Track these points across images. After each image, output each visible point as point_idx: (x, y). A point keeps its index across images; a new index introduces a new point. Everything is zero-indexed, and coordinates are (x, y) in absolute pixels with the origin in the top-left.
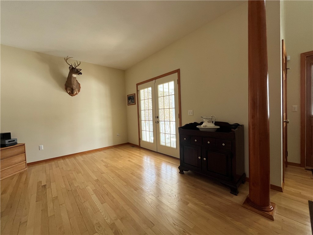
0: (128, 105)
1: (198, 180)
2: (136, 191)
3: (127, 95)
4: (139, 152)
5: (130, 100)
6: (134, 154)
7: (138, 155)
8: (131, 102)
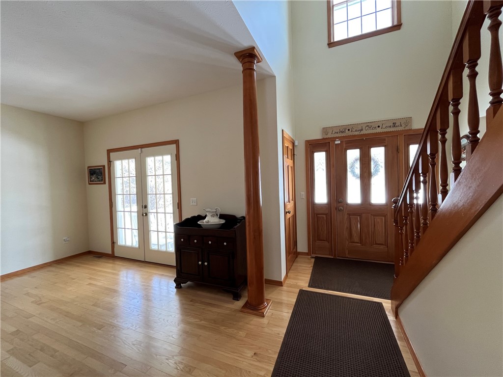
0: (89, 184)
1: (200, 293)
2: (100, 329)
3: (88, 167)
4: (111, 265)
5: (95, 176)
6: (100, 271)
7: (110, 271)
8: (96, 180)
